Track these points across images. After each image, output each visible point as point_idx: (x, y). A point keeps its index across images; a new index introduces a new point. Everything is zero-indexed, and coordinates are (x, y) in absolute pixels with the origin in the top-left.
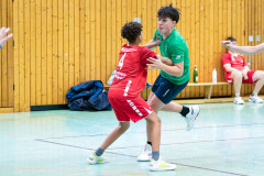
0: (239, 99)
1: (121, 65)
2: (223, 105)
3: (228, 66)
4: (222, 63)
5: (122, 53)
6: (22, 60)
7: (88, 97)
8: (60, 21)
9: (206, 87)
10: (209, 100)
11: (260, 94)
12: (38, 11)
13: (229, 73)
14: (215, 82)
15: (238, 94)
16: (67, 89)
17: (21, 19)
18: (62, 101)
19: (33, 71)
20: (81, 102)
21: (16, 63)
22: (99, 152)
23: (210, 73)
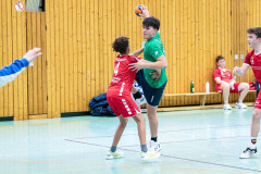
0: (227, 106)
1: (116, 72)
2: (215, 110)
3: (218, 79)
4: (214, 77)
5: (117, 62)
6: (53, 76)
7: (107, 105)
8: (84, 45)
9: (201, 96)
10: (204, 106)
11: (245, 101)
12: (66, 37)
13: (219, 85)
14: (208, 92)
15: (226, 101)
16: (89, 99)
17: (53, 44)
18: (86, 109)
19: (63, 85)
20: (101, 109)
21: (49, 78)
22: (113, 149)
23: (204, 85)
